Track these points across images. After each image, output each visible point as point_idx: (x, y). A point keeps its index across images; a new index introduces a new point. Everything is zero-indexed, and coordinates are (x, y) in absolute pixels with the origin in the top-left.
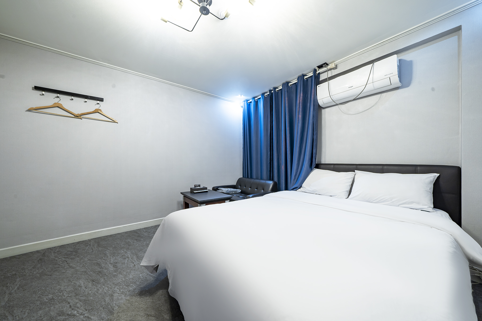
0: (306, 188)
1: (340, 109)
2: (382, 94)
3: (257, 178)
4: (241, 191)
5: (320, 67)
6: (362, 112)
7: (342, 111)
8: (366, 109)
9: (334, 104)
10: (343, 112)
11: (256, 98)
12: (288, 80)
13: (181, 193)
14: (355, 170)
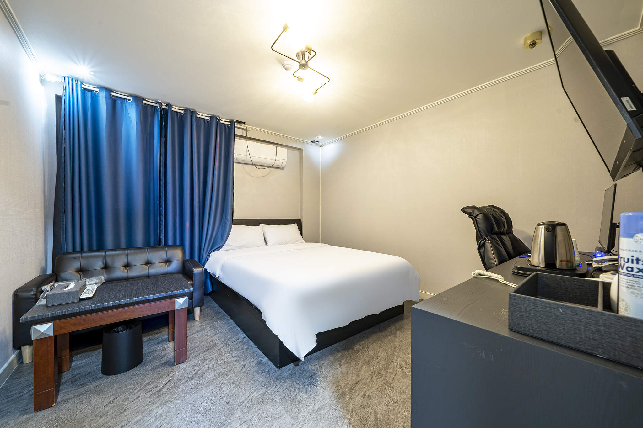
0: (233, 244)
5: (239, 122)
6: (259, 177)
8: (261, 176)
9: (252, 163)
11: (113, 94)
12: (196, 110)
14: (261, 224)
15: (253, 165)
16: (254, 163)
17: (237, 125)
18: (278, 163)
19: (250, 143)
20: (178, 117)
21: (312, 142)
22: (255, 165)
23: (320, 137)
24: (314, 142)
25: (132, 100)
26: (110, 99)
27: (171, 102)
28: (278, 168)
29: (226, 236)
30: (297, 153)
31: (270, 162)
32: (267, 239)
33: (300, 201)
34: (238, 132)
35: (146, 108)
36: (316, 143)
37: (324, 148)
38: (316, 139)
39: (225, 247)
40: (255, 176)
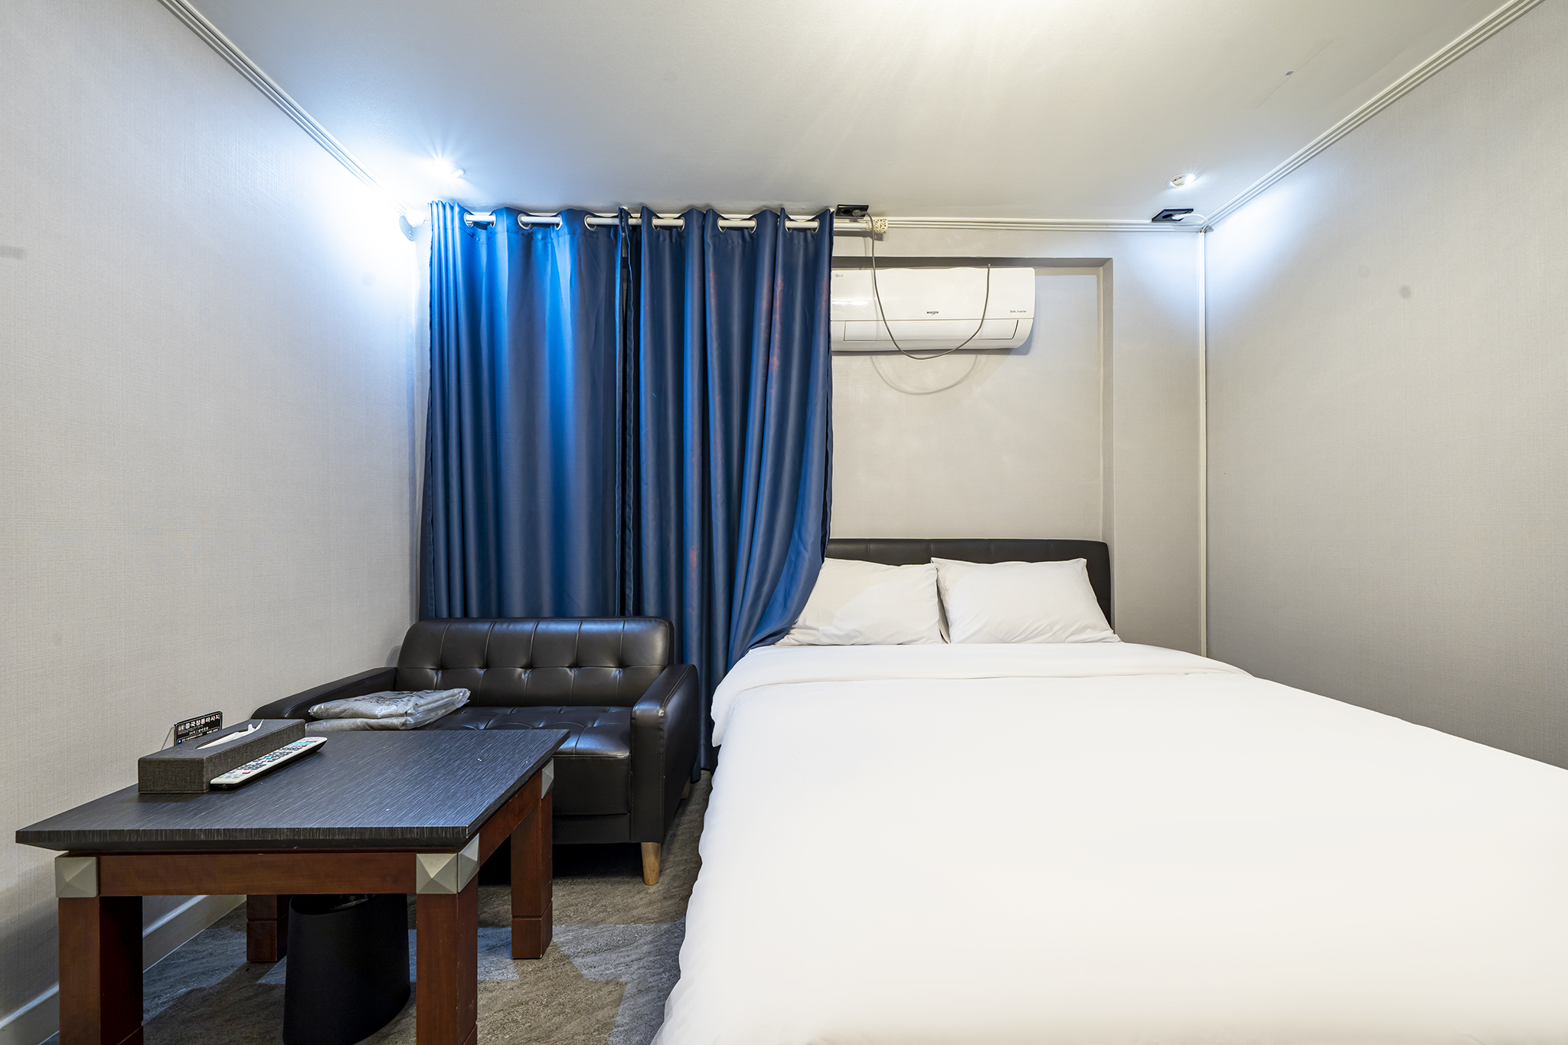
0: (821, 628)
1: (875, 367)
2: (979, 356)
3: (534, 615)
4: (468, 694)
5: (846, 211)
6: (936, 392)
7: (881, 377)
8: (942, 387)
9: (893, 347)
10: (884, 380)
11: (525, 219)
12: (717, 205)
13: (25, 837)
14: (932, 558)
15: (899, 352)
16: (903, 346)
17: (840, 224)
18: (996, 329)
19: (886, 276)
20: (674, 241)
21: (1154, 220)
22: (909, 352)
23: (1191, 182)
24: (1166, 216)
25: (561, 223)
26: (517, 233)
27: (652, 203)
28: (1006, 351)
29: (796, 597)
30: (1087, 282)
31: (961, 330)
32: (952, 616)
33: (1104, 468)
34: (842, 247)
35: (595, 236)
36: (1177, 217)
37: (1218, 230)
38: (1173, 197)
39: (795, 635)
40: (916, 391)
